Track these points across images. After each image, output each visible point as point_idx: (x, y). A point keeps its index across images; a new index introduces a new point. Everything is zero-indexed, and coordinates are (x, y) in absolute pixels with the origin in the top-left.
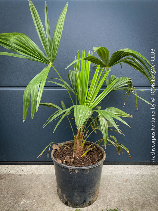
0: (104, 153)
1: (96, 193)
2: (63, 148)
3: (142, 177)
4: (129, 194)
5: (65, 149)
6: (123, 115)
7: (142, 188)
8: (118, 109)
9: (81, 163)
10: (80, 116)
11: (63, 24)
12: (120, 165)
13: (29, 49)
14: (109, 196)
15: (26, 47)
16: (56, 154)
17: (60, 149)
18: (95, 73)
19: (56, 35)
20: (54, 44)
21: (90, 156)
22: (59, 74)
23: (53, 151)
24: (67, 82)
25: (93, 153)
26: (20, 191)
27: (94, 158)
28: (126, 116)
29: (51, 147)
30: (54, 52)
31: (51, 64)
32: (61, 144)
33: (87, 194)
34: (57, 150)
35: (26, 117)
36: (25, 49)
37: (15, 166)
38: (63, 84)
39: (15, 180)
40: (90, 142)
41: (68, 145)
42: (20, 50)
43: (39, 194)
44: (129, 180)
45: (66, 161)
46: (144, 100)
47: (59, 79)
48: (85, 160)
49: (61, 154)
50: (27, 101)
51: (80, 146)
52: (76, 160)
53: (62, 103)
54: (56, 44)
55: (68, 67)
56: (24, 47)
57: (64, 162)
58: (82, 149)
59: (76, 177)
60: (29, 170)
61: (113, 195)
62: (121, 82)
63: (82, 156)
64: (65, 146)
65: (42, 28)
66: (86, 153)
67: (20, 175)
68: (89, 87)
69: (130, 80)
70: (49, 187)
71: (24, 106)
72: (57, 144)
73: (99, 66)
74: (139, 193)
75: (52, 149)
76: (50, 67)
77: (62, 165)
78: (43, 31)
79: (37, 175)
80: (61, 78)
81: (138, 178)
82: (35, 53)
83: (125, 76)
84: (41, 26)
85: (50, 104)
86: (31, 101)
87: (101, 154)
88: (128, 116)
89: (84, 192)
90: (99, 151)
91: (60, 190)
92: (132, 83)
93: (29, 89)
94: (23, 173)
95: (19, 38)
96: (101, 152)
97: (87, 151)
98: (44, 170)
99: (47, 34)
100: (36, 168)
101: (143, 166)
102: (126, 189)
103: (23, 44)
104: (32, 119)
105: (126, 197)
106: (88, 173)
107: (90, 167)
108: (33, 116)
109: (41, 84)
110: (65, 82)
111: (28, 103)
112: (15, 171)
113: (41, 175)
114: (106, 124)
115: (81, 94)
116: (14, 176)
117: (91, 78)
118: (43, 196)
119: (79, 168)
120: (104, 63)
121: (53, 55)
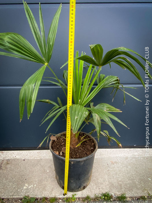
0: (96, 144)
1: (90, 178)
2: (60, 139)
3: (126, 160)
4: (117, 176)
5: (62, 140)
6: (114, 111)
7: (127, 170)
8: (109, 105)
9: (76, 154)
10: (76, 117)
11: (58, 24)
12: (107, 148)
13: (24, 49)
14: (100, 179)
15: (21, 47)
16: (53, 144)
17: (57, 140)
18: (88, 72)
19: (50, 36)
20: (49, 43)
21: (84, 147)
22: (54, 74)
23: (51, 142)
24: (62, 81)
25: (87, 144)
26: (24, 175)
27: (87, 148)
28: (116, 111)
29: (49, 138)
30: (49, 52)
31: (46, 64)
32: (58, 135)
33: (82, 181)
34: (54, 141)
35: (22, 117)
36: (19, 48)
37: (20, 151)
38: (58, 82)
39: (19, 165)
40: (83, 132)
41: (64, 136)
42: (15, 49)
43: (40, 179)
44: (116, 162)
45: (62, 152)
46: (133, 97)
47: (55, 78)
48: (80, 151)
49: (58, 144)
50: (23, 100)
51: (75, 137)
52: (72, 151)
53: (58, 99)
54: (51, 44)
55: (63, 66)
56: (19, 47)
57: (61, 154)
58: (77, 140)
59: (72, 168)
60: (32, 155)
61: (104, 178)
62: (110, 80)
63: (76, 147)
64: (61, 137)
65: (37, 29)
66: (80, 144)
67: (24, 160)
68: (82, 85)
69: (117, 79)
70: (48, 171)
71: (20, 107)
72: (54, 136)
73: (91, 65)
74: (126, 175)
75: (50, 140)
76: (46, 66)
77: (59, 156)
78: (38, 32)
79: (38, 159)
80: (56, 77)
81: (123, 161)
82: (31, 53)
83: (113, 74)
84: (36, 27)
85: (47, 101)
86: (27, 101)
87: (93, 144)
88: (118, 111)
89: (79, 179)
90: (92, 141)
91: (58, 177)
92: (119, 81)
93: (25, 89)
94: (27, 158)
95: (13, 37)
96: (93, 141)
97: (81, 142)
98: (45, 154)
99: (42, 35)
100: (37, 153)
101: (126, 149)
102: (114, 172)
103: (18, 44)
104: (28, 119)
105: (115, 179)
106: (82, 163)
107: (85, 159)
108: (29, 116)
109: (37, 84)
110: (60, 81)
111: (24, 103)
112: (20, 156)
113: (41, 159)
114: (99, 120)
115: (75, 91)
116: (19, 161)
117: (84, 77)
118: (43, 180)
119: (74, 160)
120: (97, 62)
121: (48, 55)
